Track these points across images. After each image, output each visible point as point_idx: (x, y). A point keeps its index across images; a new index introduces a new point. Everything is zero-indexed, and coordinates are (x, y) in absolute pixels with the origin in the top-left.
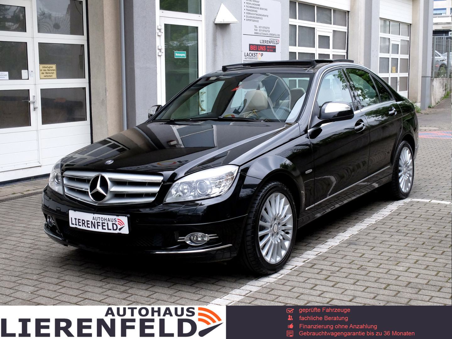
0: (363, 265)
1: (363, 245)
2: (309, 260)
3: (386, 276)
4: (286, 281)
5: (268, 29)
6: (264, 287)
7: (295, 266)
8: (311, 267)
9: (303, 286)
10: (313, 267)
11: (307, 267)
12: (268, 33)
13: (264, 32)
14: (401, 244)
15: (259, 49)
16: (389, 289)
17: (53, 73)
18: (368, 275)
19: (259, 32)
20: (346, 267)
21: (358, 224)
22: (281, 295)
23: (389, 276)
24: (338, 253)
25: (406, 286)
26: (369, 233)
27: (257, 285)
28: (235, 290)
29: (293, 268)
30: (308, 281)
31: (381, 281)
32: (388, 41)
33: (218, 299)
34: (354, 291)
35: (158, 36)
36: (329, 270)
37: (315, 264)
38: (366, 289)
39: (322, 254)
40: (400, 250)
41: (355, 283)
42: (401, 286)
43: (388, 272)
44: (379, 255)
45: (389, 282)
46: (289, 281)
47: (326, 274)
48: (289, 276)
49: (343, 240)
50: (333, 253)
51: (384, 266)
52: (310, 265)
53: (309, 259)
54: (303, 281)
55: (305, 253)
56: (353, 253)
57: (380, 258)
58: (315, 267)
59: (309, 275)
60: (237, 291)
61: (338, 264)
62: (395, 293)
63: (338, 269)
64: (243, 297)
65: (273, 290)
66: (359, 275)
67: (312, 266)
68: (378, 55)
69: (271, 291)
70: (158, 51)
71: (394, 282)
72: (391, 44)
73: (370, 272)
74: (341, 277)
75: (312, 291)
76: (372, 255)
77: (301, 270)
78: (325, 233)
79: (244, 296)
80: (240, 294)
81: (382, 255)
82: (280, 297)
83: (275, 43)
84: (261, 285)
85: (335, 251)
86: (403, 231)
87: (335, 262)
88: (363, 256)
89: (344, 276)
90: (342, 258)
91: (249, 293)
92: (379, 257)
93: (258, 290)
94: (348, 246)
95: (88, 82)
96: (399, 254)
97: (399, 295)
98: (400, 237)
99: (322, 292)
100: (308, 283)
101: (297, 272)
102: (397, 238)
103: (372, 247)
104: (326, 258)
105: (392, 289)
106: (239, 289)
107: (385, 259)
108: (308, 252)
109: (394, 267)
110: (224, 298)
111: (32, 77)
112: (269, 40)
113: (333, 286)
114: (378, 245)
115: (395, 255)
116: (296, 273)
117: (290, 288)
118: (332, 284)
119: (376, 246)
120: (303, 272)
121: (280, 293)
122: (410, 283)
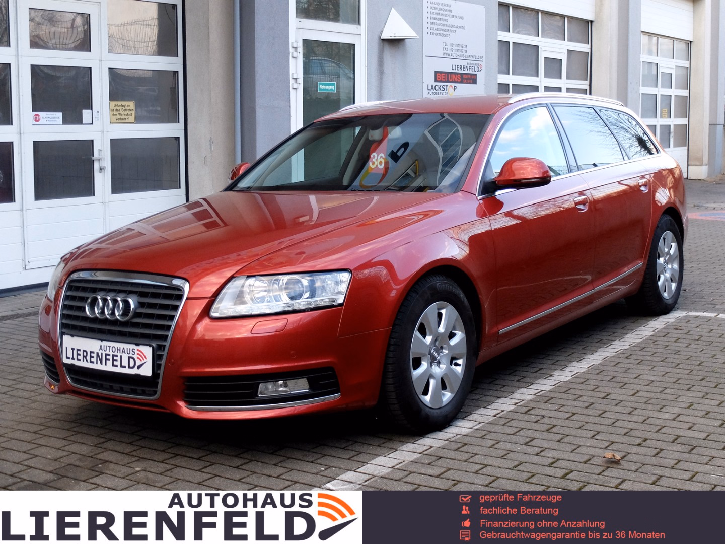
0: (607, 410)
1: (608, 381)
2: (524, 402)
3: (643, 427)
4: (486, 432)
5: (464, 49)
6: (452, 441)
7: (500, 411)
8: (526, 413)
9: (513, 440)
10: (528, 413)
11: (520, 411)
12: (465, 54)
13: (459, 53)
14: (668, 379)
15: (451, 79)
16: (645, 445)
17: (130, 115)
18: (614, 425)
19: (451, 53)
20: (580, 413)
21: (601, 349)
22: (478, 452)
23: (647, 427)
24: (570, 392)
25: (673, 441)
26: (619, 363)
27: (441, 438)
28: (406, 445)
29: (498, 414)
30: (521, 433)
31: (634, 435)
32: (655, 67)
33: (380, 457)
34: (591, 448)
35: (293, 57)
36: (554, 416)
37: (533, 408)
38: (610, 445)
39: (543, 394)
40: (666, 388)
41: (593, 436)
42: (665, 441)
43: (645, 420)
44: (633, 395)
45: (647, 435)
46: (491, 432)
47: (549, 422)
48: (492, 426)
49: (577, 373)
50: (561, 392)
51: (639, 412)
52: (525, 409)
53: (523, 400)
54: (512, 433)
55: (517, 392)
56: (592, 393)
57: (634, 400)
58: (532, 412)
59: (523, 425)
60: (410, 446)
61: (569, 408)
62: (656, 451)
63: (568, 415)
64: (420, 455)
65: (466, 446)
66: (600, 424)
67: (528, 411)
68: (639, 90)
69: (463, 446)
70: (292, 81)
71: (654, 435)
72: (660, 73)
73: (618, 420)
74: (572, 428)
75: (525, 447)
76: (622, 396)
77: (511, 416)
78: (549, 362)
79: (420, 453)
80: (415, 451)
81: (637, 395)
82: (476, 456)
83: (476, 70)
84: (447, 438)
85: (564, 390)
86: (671, 360)
87: (564, 406)
88: (608, 397)
89: (577, 426)
90: (575, 400)
91: (429, 449)
92: (633, 398)
93: (442, 445)
94: (585, 382)
95: (184, 129)
96: (664, 395)
97: (660, 455)
98: (667, 370)
99: (541, 449)
100: (521, 436)
101: (503, 419)
102: (662, 370)
103: (622, 384)
104: (549, 400)
105: (651, 446)
106: (413, 443)
107: (641, 402)
108: (522, 390)
109: (656, 414)
110: (390, 456)
111: (98, 120)
112: (466, 65)
113: (559, 441)
114: (632, 381)
115: (658, 396)
116: (503, 421)
117: (492, 443)
118: (559, 437)
119: (629, 382)
120: (513, 419)
121: (476, 450)
122: (679, 436)
